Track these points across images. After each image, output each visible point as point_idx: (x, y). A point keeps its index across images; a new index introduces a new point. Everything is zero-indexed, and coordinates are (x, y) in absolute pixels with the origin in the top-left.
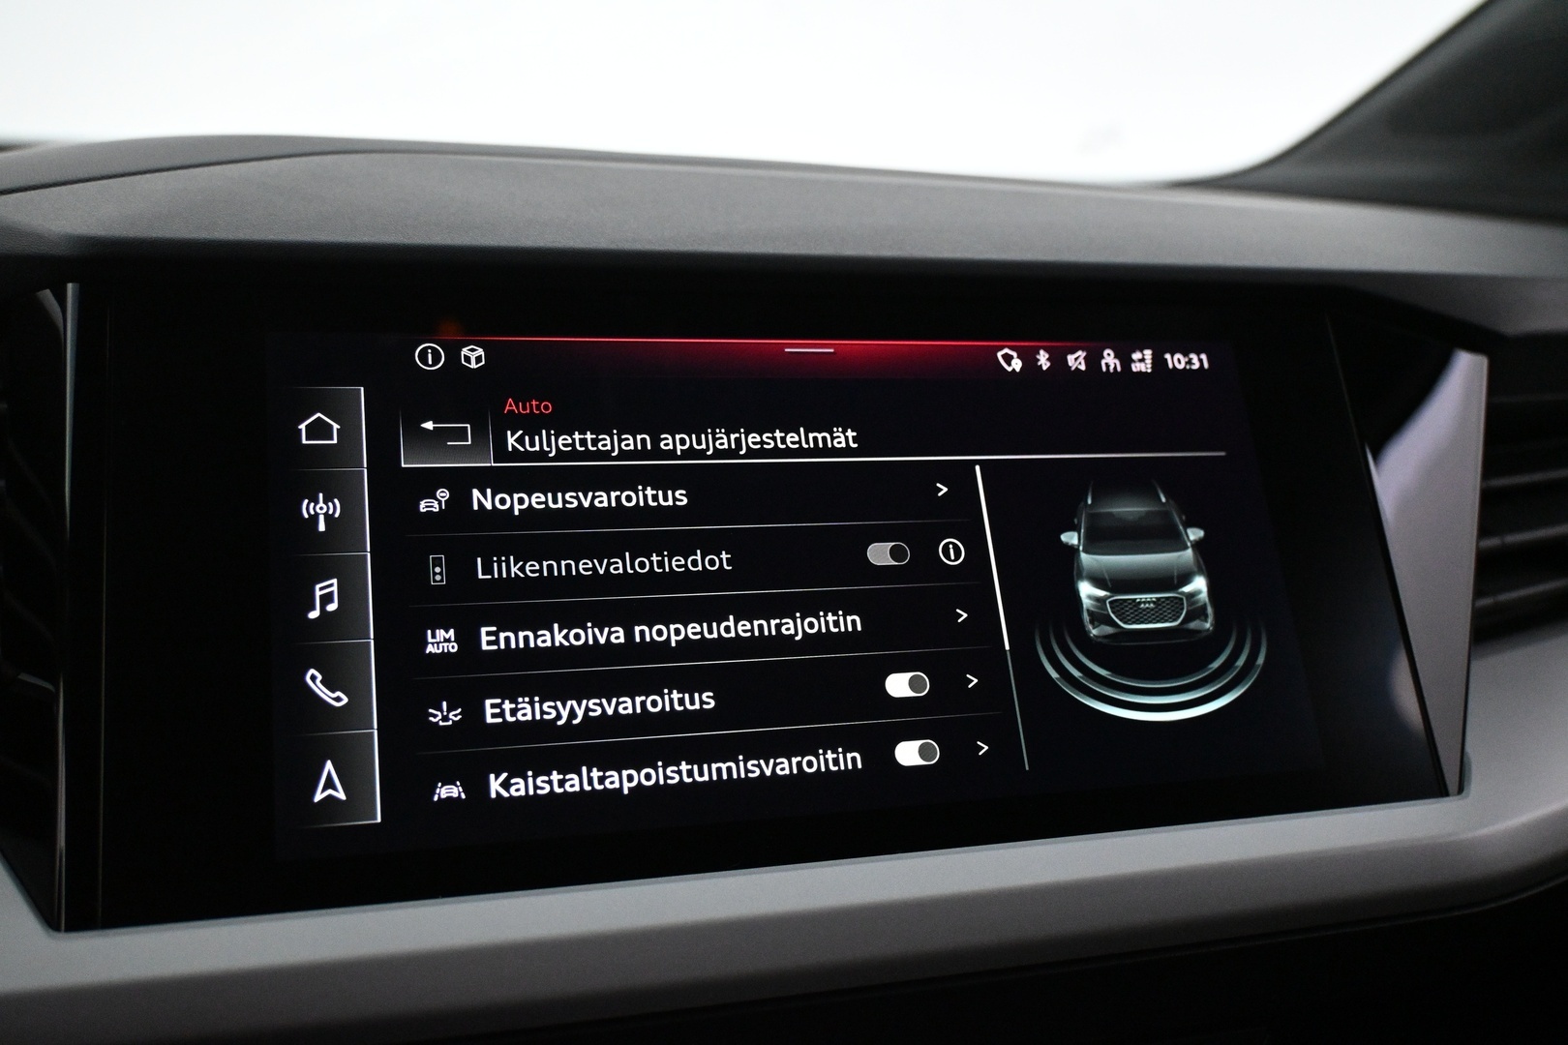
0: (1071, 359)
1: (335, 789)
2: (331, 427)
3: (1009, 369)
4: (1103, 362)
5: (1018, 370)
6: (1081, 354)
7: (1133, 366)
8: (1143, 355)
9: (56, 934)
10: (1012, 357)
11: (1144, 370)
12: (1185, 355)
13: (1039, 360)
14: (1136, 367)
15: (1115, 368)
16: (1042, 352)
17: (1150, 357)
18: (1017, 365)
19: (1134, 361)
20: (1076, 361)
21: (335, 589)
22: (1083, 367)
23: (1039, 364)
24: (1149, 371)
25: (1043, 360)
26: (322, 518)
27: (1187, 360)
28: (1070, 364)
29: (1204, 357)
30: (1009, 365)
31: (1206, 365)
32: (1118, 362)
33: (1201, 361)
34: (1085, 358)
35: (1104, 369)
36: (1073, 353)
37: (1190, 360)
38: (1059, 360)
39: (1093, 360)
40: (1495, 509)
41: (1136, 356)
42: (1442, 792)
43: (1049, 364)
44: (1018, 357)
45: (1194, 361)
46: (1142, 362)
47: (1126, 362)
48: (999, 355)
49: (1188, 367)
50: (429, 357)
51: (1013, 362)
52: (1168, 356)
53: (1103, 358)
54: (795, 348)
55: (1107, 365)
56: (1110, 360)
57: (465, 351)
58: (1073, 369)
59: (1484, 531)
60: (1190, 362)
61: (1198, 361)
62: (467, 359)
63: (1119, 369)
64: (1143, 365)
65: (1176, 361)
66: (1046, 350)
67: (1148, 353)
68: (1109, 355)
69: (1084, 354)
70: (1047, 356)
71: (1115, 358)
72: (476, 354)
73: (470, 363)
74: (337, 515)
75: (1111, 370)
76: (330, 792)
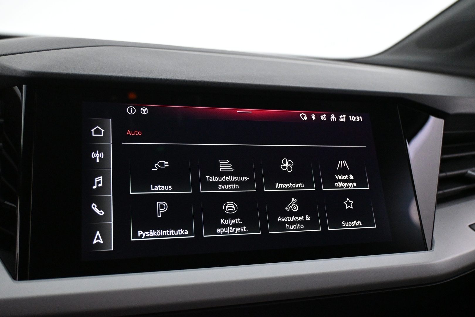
0: (322, 117)
1: (100, 240)
2: (101, 131)
3: (303, 119)
4: (331, 118)
5: (306, 120)
6: (325, 115)
7: (340, 119)
8: (343, 116)
9: (16, 282)
10: (304, 116)
11: (343, 121)
12: (355, 117)
13: (312, 117)
14: (341, 120)
15: (335, 120)
16: (313, 114)
18: (306, 118)
19: (340, 118)
20: (323, 117)
21: (101, 180)
22: (325, 119)
24: (345, 121)
25: (313, 117)
26: (98, 158)
27: (356, 118)
29: (361, 117)
30: (303, 118)
31: (361, 120)
32: (335, 118)
33: (360, 118)
34: (326, 117)
35: (331, 120)
36: (322, 115)
37: (357, 118)
38: (318, 117)
39: (328, 117)
40: (445, 164)
41: (341, 116)
42: (426, 249)
43: (315, 118)
44: (306, 116)
45: (358, 119)
46: (343, 118)
47: (338, 118)
48: (301, 115)
49: (356, 120)
50: (131, 110)
51: (305, 117)
52: (350, 117)
54: (240, 111)
55: (332, 119)
56: (333, 117)
57: (142, 109)
58: (322, 120)
59: (441, 171)
60: (357, 119)
61: (359, 119)
62: (143, 111)
63: (336, 120)
64: (343, 119)
65: (353, 118)
67: (344, 116)
68: (333, 116)
69: (326, 115)
70: (315, 116)
71: (334, 117)
72: (145, 110)
73: (143, 113)
74: (102, 157)
75: (334, 121)
76: (98, 241)
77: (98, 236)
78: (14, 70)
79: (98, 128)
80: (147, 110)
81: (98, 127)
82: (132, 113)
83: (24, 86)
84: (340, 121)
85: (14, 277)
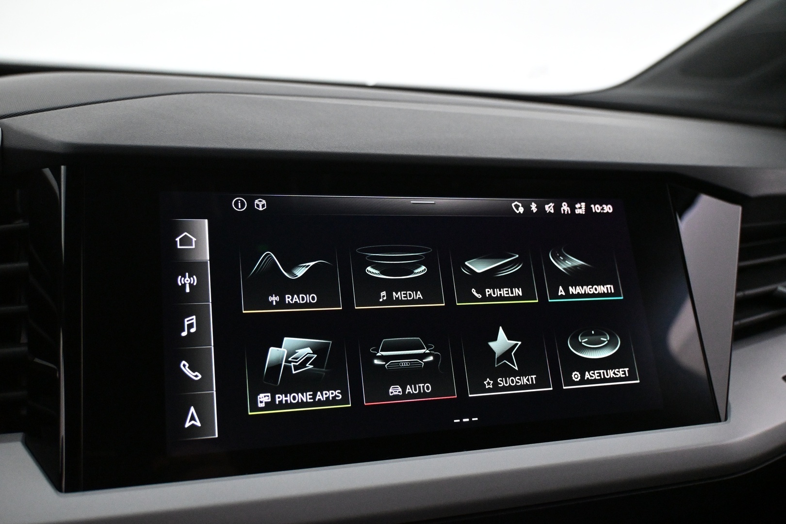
0: (547, 207)
1: (195, 421)
2: (192, 239)
3: (518, 212)
4: (562, 209)
5: (522, 212)
6: (552, 205)
7: (576, 210)
8: (581, 205)
9: (61, 494)
10: (519, 206)
11: (581, 213)
13: (532, 208)
14: (578, 211)
15: (568, 212)
16: (533, 203)
17: (584, 206)
18: (521, 210)
19: (577, 208)
20: (549, 208)
21: (194, 321)
22: (552, 211)
24: (584, 213)
25: (534, 207)
26: (188, 286)
27: (601, 208)
28: (546, 210)
29: (610, 206)
30: (518, 210)
31: (611, 211)
32: (569, 209)
35: (562, 212)
36: (548, 204)
37: (603, 208)
38: (541, 208)
39: (557, 208)
40: (744, 276)
41: (578, 206)
42: (718, 420)
43: (536, 210)
44: (522, 206)
46: (581, 209)
47: (573, 208)
48: (513, 205)
49: (602, 211)
50: (239, 204)
52: (592, 206)
53: (562, 207)
54: (415, 201)
55: (564, 210)
57: (256, 202)
58: (548, 212)
60: (603, 209)
62: (258, 206)
63: (569, 212)
64: (581, 210)
65: (596, 208)
66: (535, 203)
67: (583, 204)
68: (565, 205)
70: (536, 205)
71: (568, 206)
72: (262, 203)
73: (259, 208)
74: (195, 284)
75: (566, 213)
78: (46, 142)
79: (186, 235)
80: (265, 203)
81: (186, 233)
82: (241, 208)
83: (63, 167)
84: (577, 213)
85: (58, 487)
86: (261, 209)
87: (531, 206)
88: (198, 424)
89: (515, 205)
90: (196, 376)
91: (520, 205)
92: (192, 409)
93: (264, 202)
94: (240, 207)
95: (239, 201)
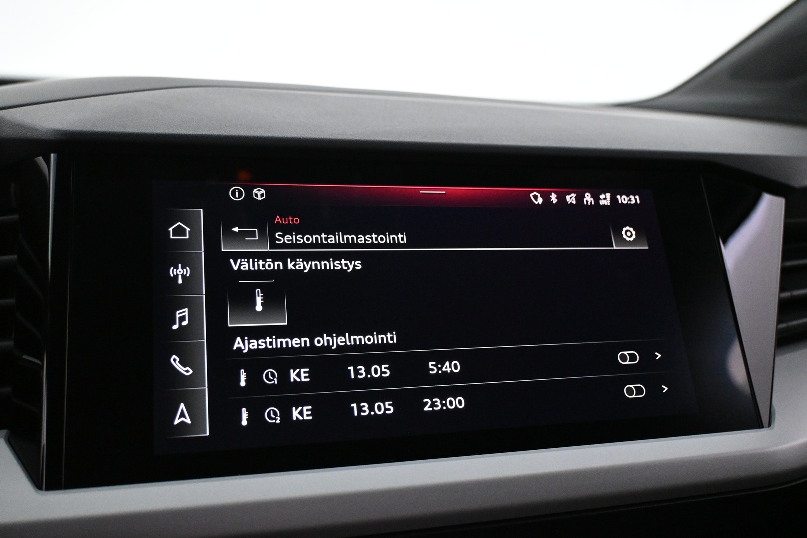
0: (568, 197)
1: (185, 418)
2: (186, 229)
3: (536, 203)
4: (585, 200)
5: (541, 203)
6: (574, 195)
7: (600, 201)
8: (606, 196)
9: (41, 492)
10: (537, 197)
11: (606, 204)
12: (628, 196)
13: (552, 198)
14: (602, 202)
15: (591, 203)
16: (553, 194)
17: (609, 197)
18: (540, 200)
19: (601, 199)
20: (571, 199)
21: (186, 314)
22: (574, 202)
23: (552, 200)
24: (609, 204)
25: (554, 198)
26: (180, 277)
27: (628, 199)
28: (568, 201)
29: (637, 197)
30: (536, 200)
31: (638, 202)
32: (592, 200)
33: (636, 199)
34: (575, 197)
35: (585, 203)
36: (569, 194)
37: (630, 199)
38: (562, 198)
39: (580, 198)
40: (788, 276)
41: (602, 196)
42: (760, 426)
43: (557, 200)
44: (541, 197)
45: (632, 200)
47: (597, 199)
48: (531, 195)
49: (629, 203)
50: (236, 194)
51: (538, 199)
52: (618, 197)
53: (585, 197)
54: (425, 191)
55: (587, 201)
56: (588, 198)
57: (255, 191)
58: (569, 203)
59: (782, 289)
61: (634, 199)
62: (256, 195)
63: (593, 203)
64: (605, 201)
65: (623, 199)
66: (555, 193)
67: (608, 195)
68: (588, 196)
70: (556, 196)
71: (591, 197)
72: (261, 192)
74: (188, 275)
75: (589, 204)
76: (183, 419)
77: (182, 411)
78: (36, 130)
79: (179, 225)
81: (179, 223)
82: (239, 198)
83: (52, 155)
84: (601, 204)
85: (38, 484)
86: (259, 198)
87: (551, 196)
88: (188, 421)
89: (533, 196)
90: (187, 371)
91: (539, 195)
92: (182, 406)
93: (263, 191)
94: (237, 197)
95: (237, 191)
